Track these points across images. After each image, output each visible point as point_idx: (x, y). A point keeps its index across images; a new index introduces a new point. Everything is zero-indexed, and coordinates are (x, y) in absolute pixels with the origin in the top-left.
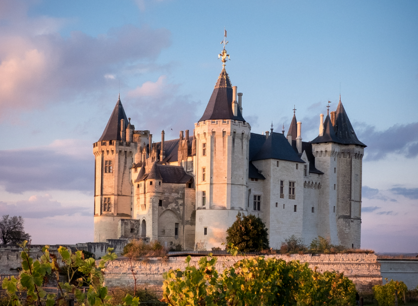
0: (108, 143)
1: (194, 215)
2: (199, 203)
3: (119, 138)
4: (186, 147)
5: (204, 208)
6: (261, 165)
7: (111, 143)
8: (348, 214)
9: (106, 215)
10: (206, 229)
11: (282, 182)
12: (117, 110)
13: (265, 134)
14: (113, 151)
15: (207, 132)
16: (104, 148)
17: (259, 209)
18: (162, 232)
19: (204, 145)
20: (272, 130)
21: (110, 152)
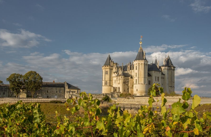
0: (107, 66)
1: (133, 86)
2: (135, 83)
3: (110, 65)
4: (130, 67)
5: (137, 84)
6: (150, 72)
7: (108, 66)
8: (171, 86)
9: (106, 86)
10: (137, 90)
11: (156, 77)
12: (109, 57)
13: (150, 64)
14: (108, 68)
15: (137, 63)
16: (106, 68)
17: (150, 84)
18: (124, 91)
19: (136, 67)
20: (153, 63)
21: (107, 69)
